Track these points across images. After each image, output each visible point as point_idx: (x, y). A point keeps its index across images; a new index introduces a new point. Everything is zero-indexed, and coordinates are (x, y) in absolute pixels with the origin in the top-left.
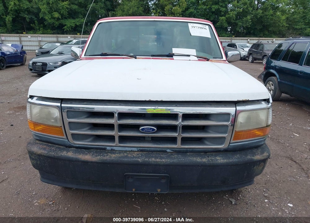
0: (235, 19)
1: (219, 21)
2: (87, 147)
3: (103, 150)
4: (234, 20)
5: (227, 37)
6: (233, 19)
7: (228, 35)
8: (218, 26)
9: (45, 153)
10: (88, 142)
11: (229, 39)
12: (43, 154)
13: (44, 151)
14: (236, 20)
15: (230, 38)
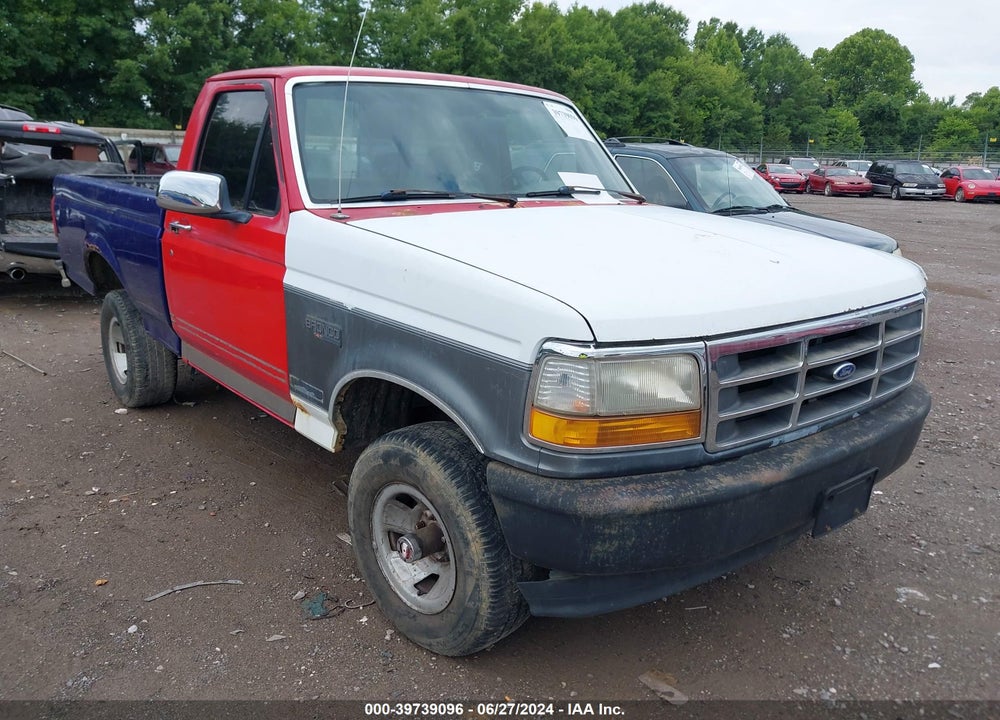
0: (171, 70)
1: (115, 74)
2: (733, 453)
3: (763, 450)
4: (171, 74)
5: (155, 129)
6: (167, 71)
7: (158, 125)
8: (112, 88)
9: (668, 502)
10: (735, 439)
11: (166, 137)
12: (661, 506)
13: (658, 498)
14: (179, 70)
15: (169, 133)
